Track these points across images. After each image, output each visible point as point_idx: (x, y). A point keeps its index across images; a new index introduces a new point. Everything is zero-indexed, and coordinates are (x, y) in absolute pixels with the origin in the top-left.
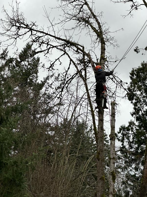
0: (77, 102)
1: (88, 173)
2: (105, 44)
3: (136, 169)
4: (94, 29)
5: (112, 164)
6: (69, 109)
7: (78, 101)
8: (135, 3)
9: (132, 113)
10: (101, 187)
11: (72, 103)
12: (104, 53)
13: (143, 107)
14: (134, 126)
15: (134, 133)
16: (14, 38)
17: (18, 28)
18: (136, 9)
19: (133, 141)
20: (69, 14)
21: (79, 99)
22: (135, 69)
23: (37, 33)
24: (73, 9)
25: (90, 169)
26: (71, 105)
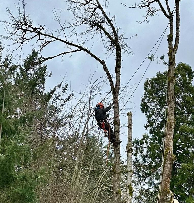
0: (89, 113)
1: (102, 188)
2: (121, 51)
3: (150, 183)
4: (107, 34)
5: (129, 177)
6: (81, 121)
7: (91, 112)
8: (151, 8)
9: (146, 126)
10: (117, 201)
11: (84, 115)
12: (119, 60)
13: (157, 120)
14: (148, 139)
15: (148, 146)
16: (20, 42)
17: (24, 32)
18: (153, 15)
19: (147, 155)
20: (79, 17)
21: (92, 110)
22: (149, 80)
23: (45, 38)
24: (85, 12)
25: (104, 183)
26: (83, 116)
